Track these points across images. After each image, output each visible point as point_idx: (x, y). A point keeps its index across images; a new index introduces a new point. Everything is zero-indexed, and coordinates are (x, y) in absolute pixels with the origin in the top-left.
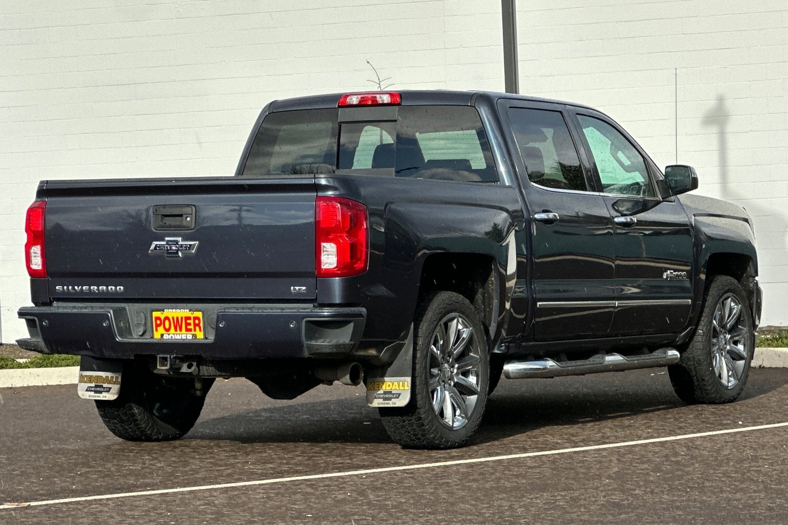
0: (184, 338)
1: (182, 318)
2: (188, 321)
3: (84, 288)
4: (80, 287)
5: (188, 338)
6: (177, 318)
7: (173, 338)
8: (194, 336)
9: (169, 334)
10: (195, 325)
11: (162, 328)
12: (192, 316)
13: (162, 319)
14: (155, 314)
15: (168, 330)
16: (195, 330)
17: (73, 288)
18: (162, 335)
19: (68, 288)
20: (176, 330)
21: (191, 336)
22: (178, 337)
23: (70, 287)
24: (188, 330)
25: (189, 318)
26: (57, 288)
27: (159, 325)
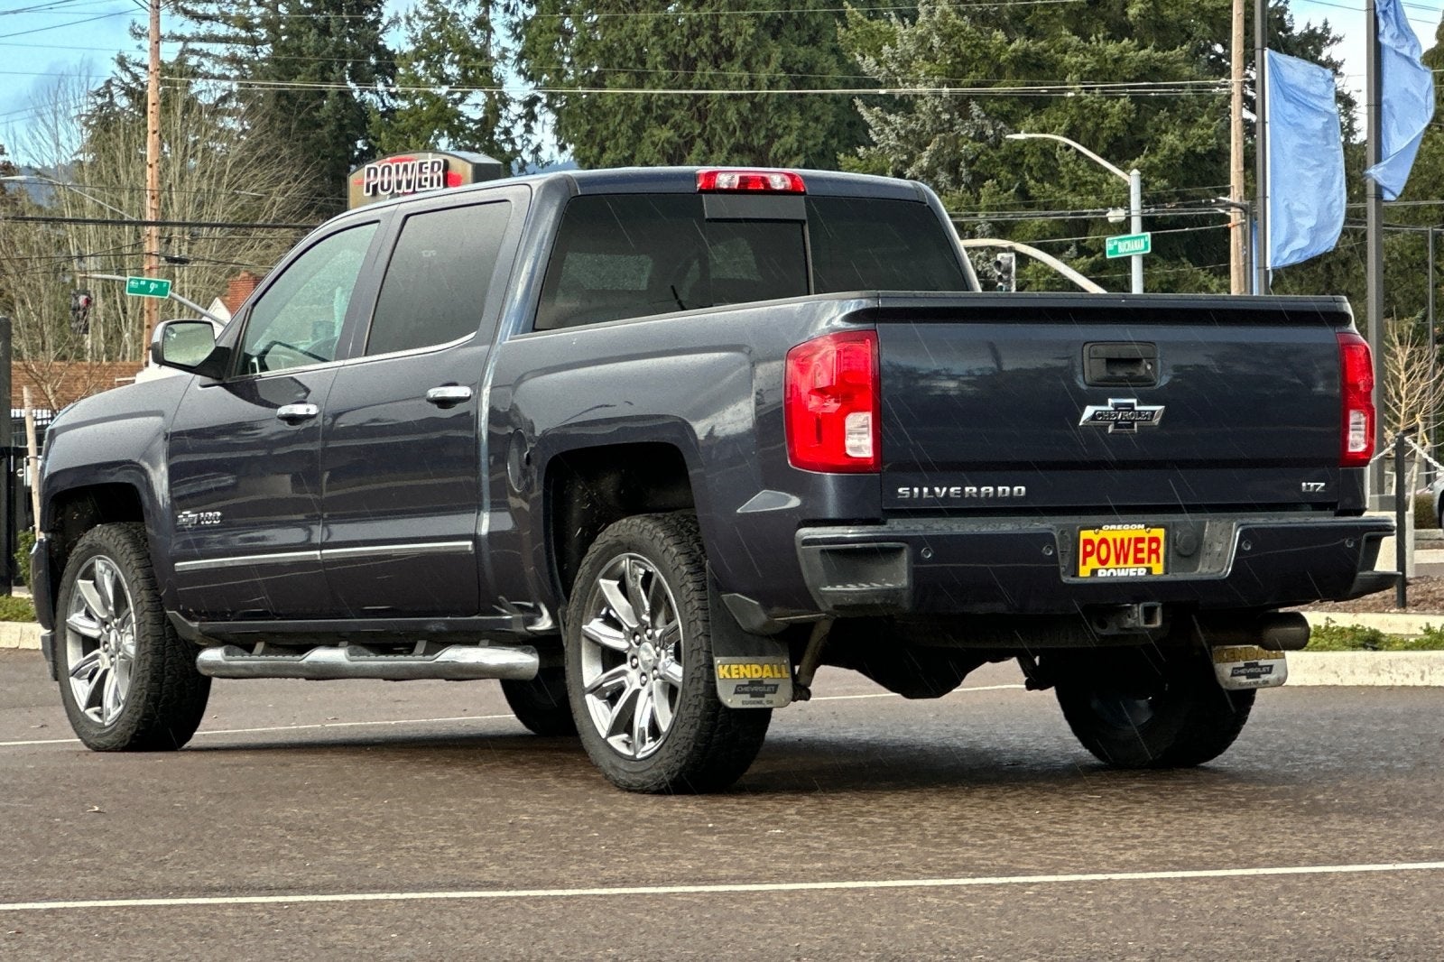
0: (1132, 574)
1: (1130, 540)
2: (1140, 546)
3: (952, 490)
4: (945, 489)
5: (1140, 574)
6: (1122, 541)
7: (1115, 574)
8: (1149, 571)
9: (1107, 569)
10: (1151, 551)
11: (1094, 558)
12: (1147, 536)
13: (1096, 542)
14: (1085, 535)
15: (1103, 562)
16: (1149, 561)
17: (931, 491)
18: (1094, 572)
19: (921, 492)
20: (1118, 561)
21: (1145, 570)
22: (1123, 573)
23: (926, 490)
24: (1138, 561)
25: (1141, 540)
26: (900, 490)
27: (1090, 554)
